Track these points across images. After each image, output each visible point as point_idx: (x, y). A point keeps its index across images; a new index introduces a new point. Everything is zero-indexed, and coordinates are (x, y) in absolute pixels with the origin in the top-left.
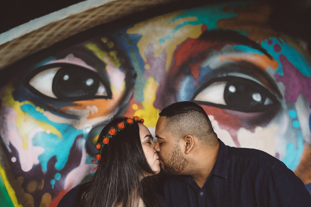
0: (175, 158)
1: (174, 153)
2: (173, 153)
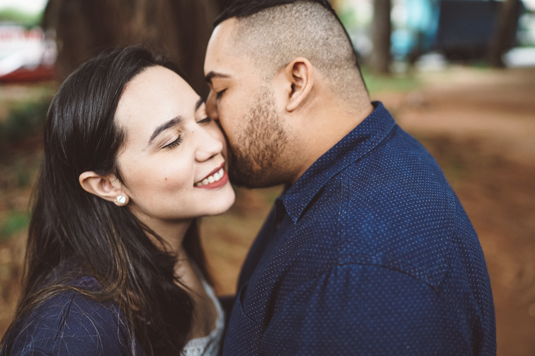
0: (255, 127)
1: (257, 112)
2: (254, 112)
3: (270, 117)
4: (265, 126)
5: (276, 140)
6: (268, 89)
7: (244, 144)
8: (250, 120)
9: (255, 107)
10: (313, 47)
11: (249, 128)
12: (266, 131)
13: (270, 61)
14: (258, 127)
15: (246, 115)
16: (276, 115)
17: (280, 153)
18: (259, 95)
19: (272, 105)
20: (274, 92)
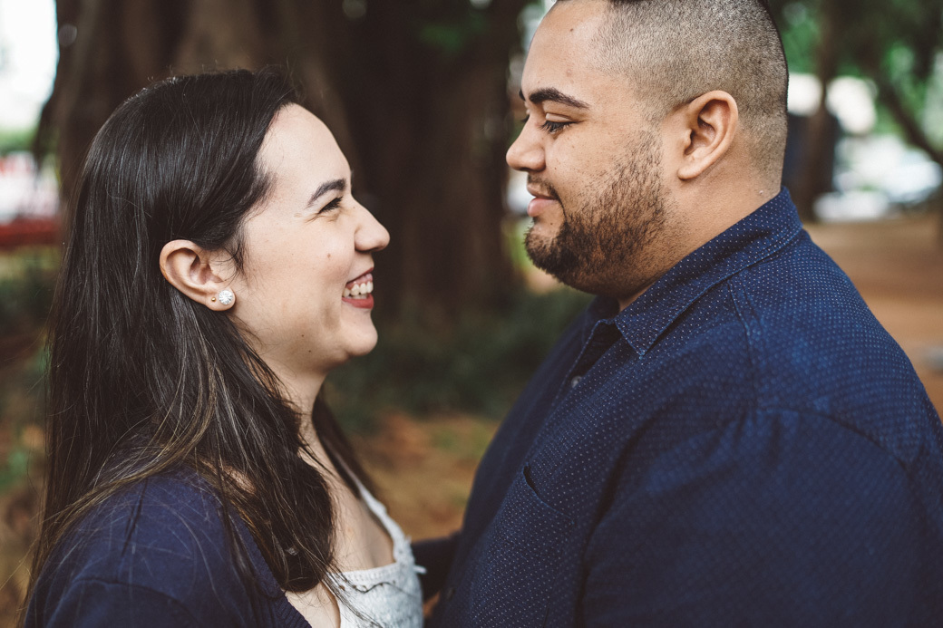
3: (647, 183)
4: (636, 197)
5: (646, 223)
6: (652, 137)
7: (591, 218)
8: (611, 182)
9: (625, 163)
10: (737, 76)
11: (606, 195)
12: (636, 205)
13: (665, 91)
14: (623, 197)
15: (606, 172)
16: (657, 182)
17: (646, 244)
18: (637, 145)
19: (654, 165)
20: (661, 143)
